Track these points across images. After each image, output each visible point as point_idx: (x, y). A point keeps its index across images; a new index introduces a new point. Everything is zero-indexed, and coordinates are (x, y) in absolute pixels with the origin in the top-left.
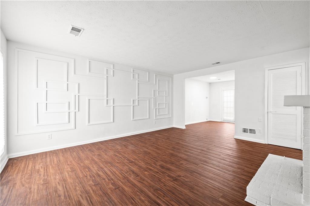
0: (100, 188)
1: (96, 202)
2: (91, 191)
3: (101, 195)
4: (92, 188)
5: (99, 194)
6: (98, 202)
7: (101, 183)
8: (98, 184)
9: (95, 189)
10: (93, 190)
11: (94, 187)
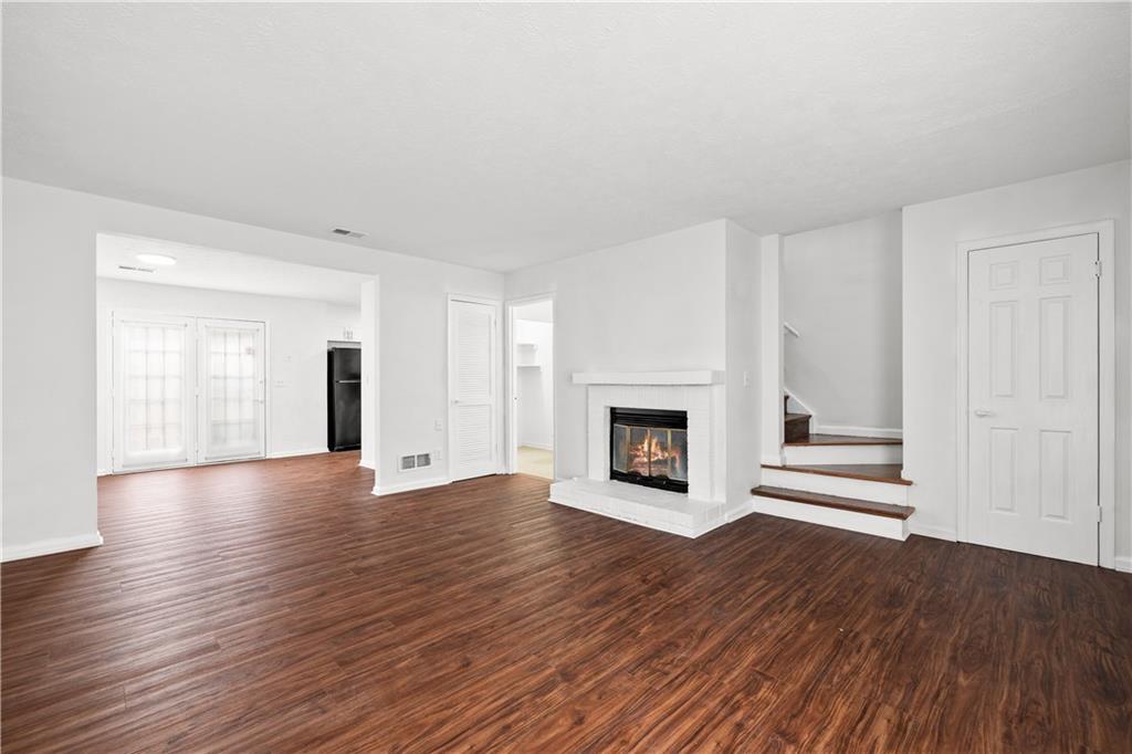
0: (794, 716)
1: (851, 703)
2: (828, 735)
3: (821, 701)
4: (814, 741)
5: (821, 708)
6: (849, 697)
7: (770, 724)
8: (783, 734)
9: (806, 730)
10: (819, 733)
11: (805, 738)
